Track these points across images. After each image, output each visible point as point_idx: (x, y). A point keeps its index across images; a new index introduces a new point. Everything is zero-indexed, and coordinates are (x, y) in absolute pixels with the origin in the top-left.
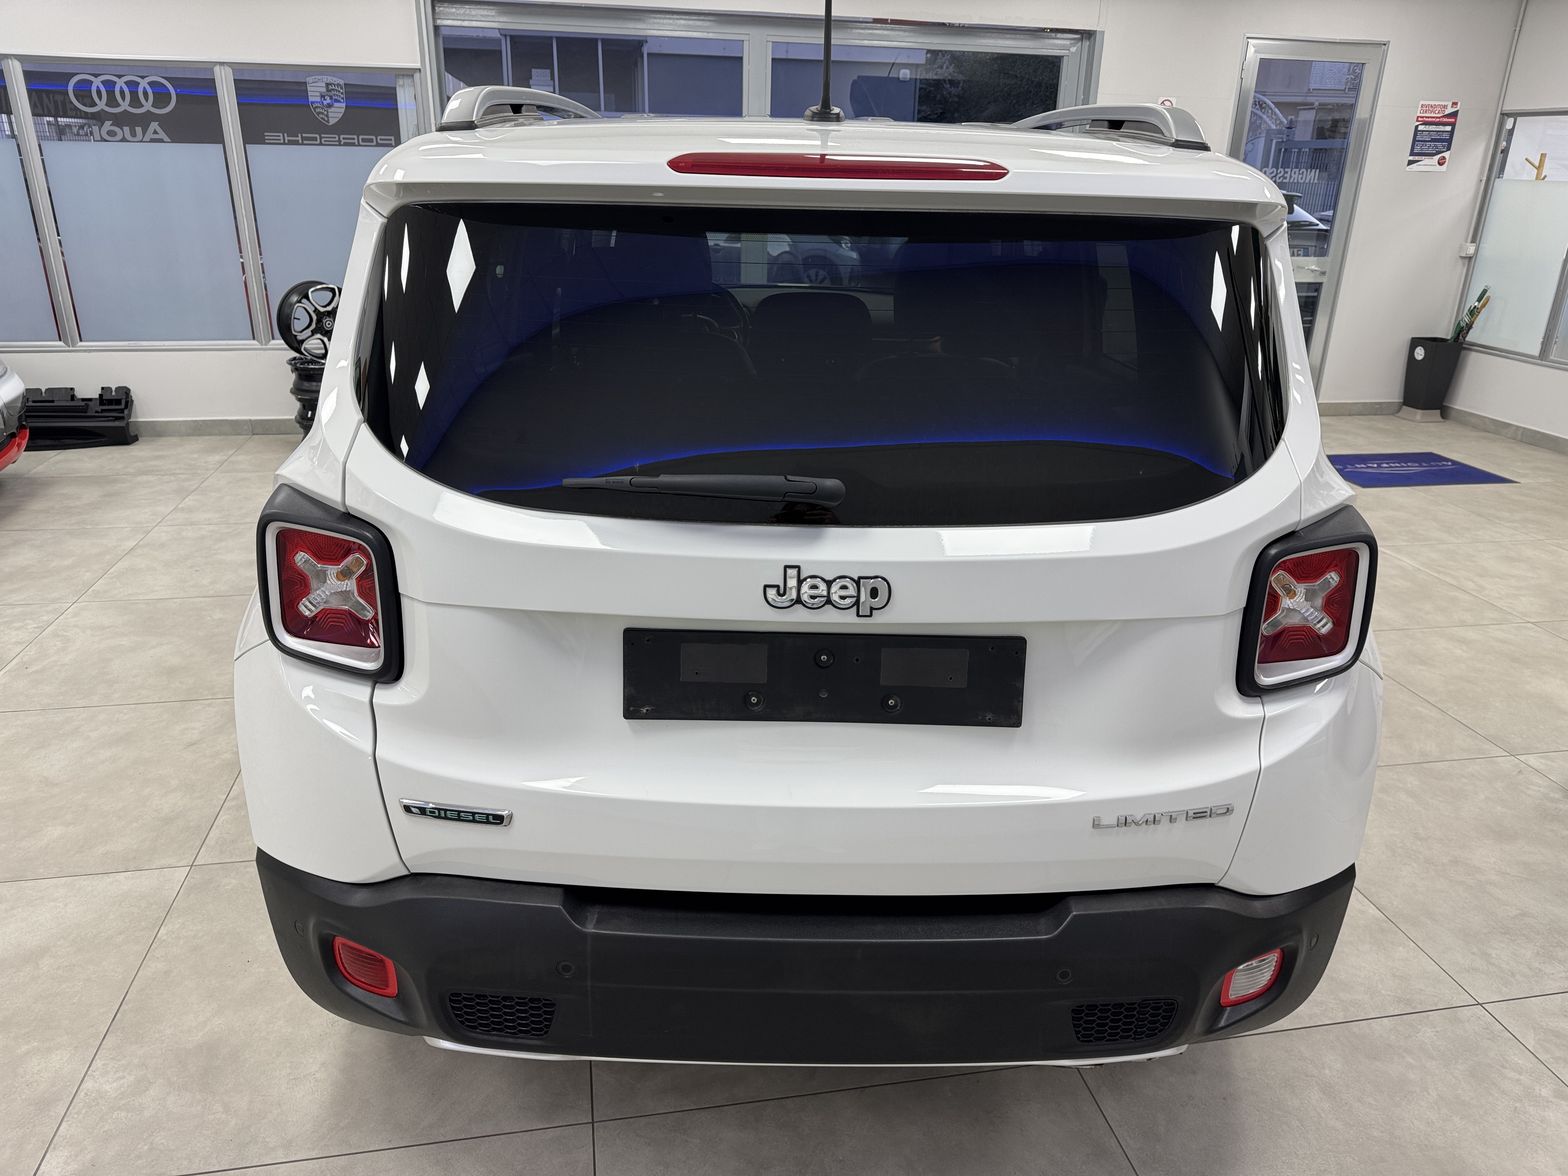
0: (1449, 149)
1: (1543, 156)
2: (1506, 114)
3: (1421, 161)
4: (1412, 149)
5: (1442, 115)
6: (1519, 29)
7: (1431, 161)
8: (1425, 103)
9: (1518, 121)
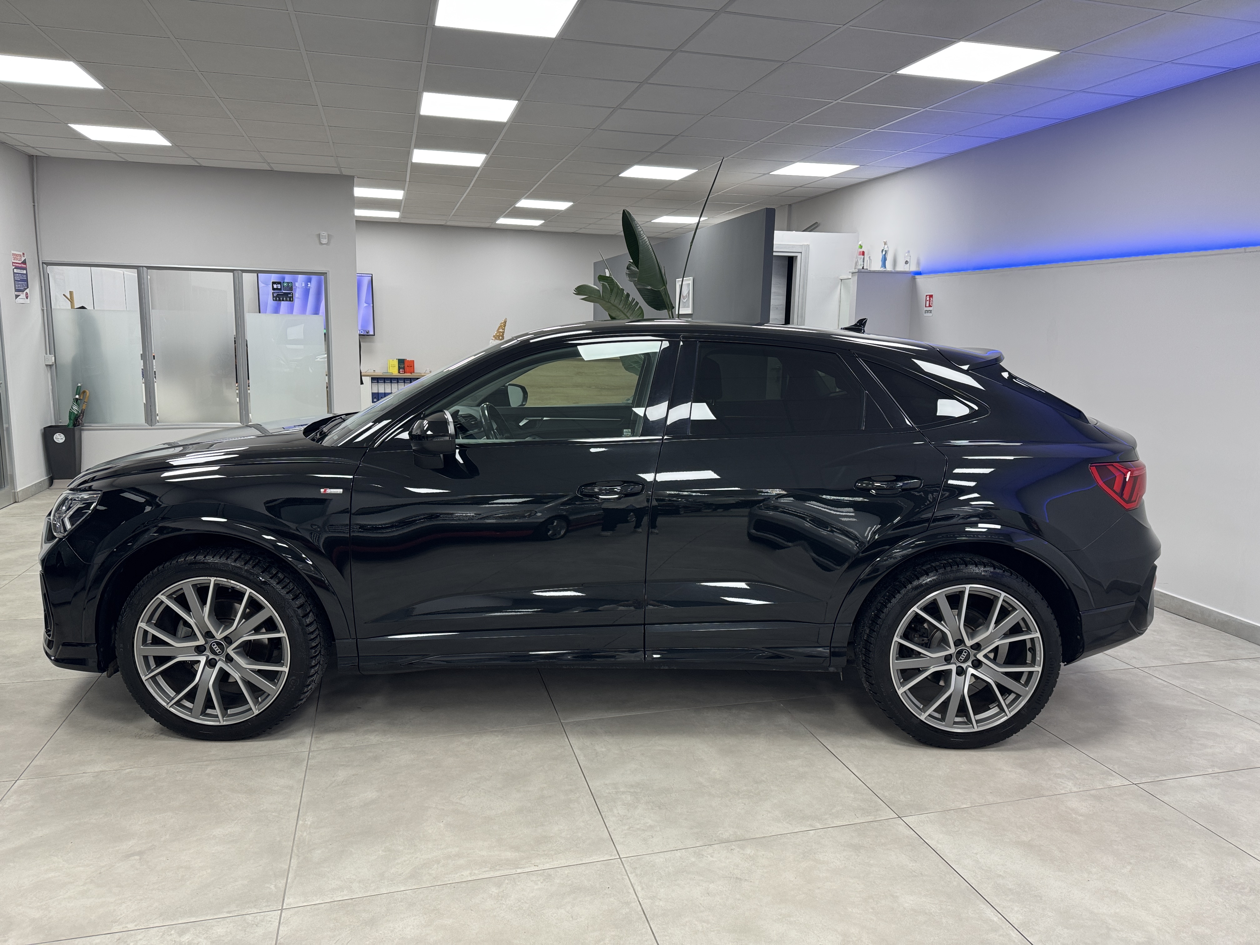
0: (28, 287)
1: (71, 293)
2: (44, 263)
3: (20, 295)
4: (15, 286)
5: (20, 262)
6: (36, 204)
7: (23, 295)
8: (13, 252)
9: (49, 269)
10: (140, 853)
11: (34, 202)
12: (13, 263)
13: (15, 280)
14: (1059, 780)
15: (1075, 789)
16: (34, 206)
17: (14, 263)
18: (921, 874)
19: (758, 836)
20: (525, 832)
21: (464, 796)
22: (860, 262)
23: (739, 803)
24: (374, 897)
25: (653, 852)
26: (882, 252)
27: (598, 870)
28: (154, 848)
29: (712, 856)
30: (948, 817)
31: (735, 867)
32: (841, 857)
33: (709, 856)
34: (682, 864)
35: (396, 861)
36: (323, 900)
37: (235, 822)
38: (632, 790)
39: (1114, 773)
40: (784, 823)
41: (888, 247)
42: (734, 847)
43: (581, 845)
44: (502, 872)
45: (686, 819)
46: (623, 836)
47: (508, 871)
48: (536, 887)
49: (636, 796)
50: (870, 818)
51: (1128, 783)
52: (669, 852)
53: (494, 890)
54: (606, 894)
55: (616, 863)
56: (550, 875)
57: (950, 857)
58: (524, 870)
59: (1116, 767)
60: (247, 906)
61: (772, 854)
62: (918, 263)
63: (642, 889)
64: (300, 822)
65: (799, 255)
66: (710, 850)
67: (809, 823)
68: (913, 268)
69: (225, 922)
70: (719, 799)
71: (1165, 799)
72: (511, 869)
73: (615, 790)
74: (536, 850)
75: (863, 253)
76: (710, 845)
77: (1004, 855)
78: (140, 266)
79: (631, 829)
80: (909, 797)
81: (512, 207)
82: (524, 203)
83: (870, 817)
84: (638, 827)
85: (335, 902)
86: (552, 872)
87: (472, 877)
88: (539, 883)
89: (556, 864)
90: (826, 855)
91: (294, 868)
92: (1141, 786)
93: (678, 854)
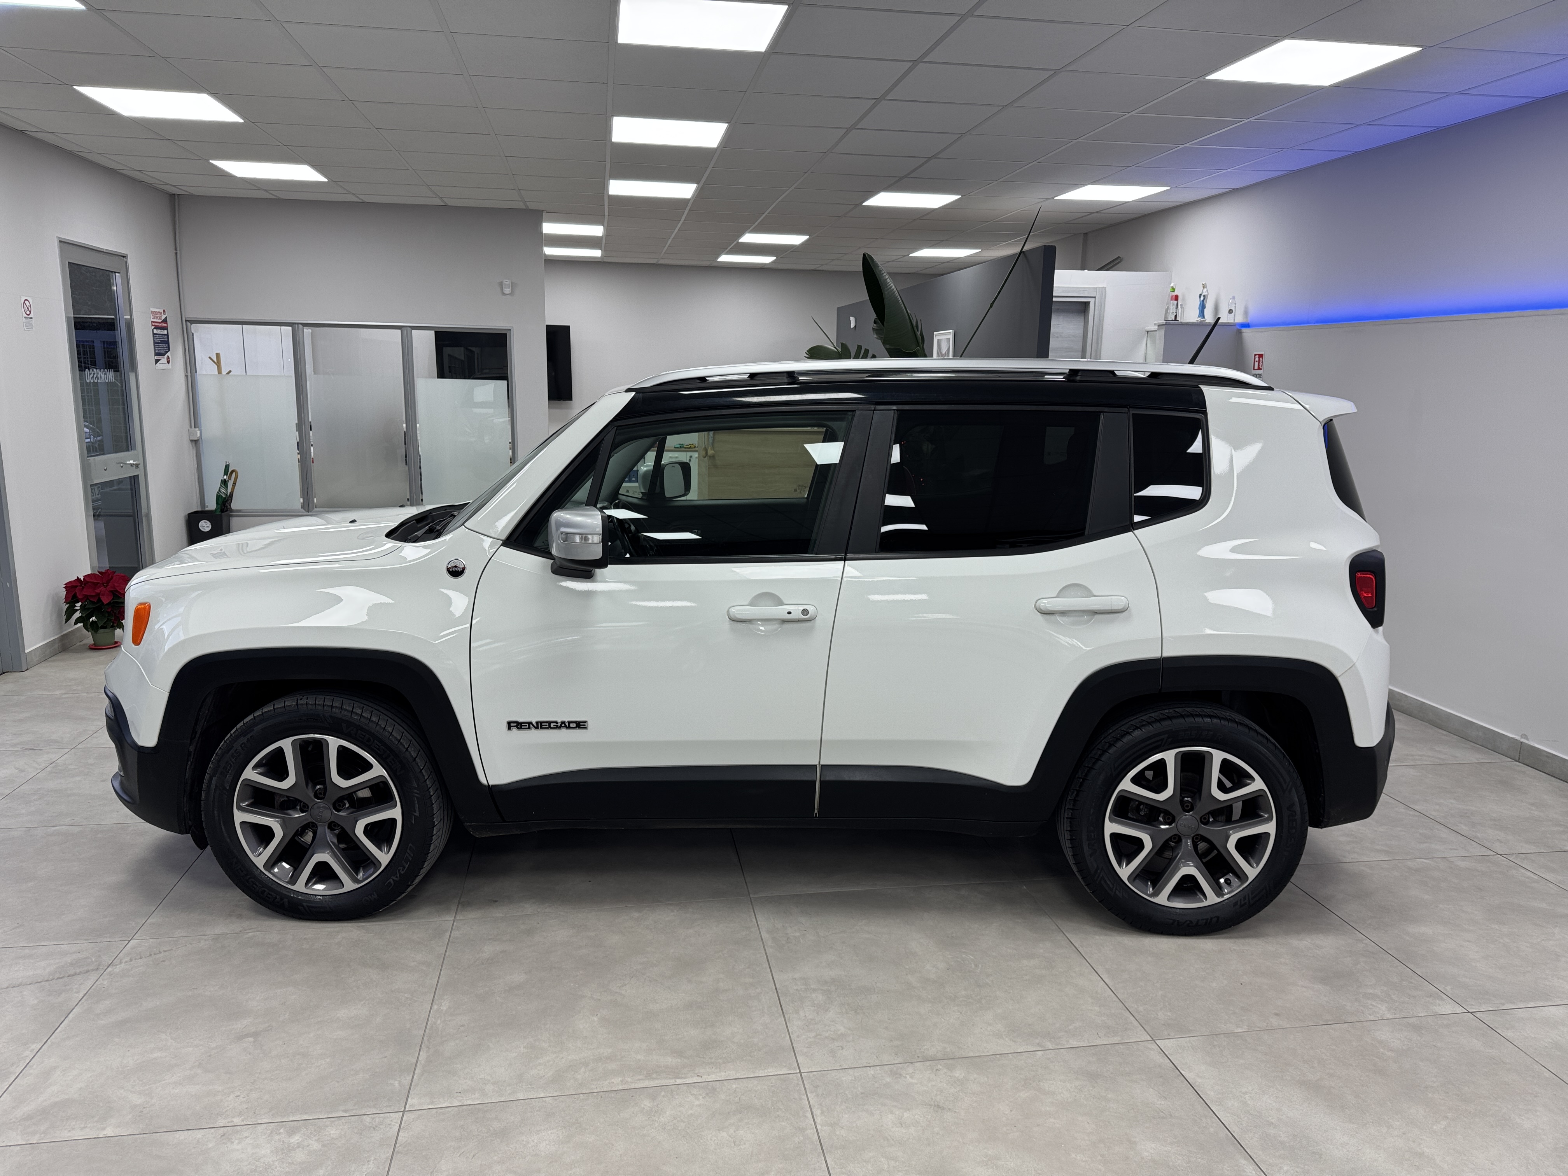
0: (169, 350)
1: (218, 355)
2: (188, 321)
3: (159, 360)
4: (155, 349)
5: (160, 321)
6: (178, 252)
7: (164, 360)
8: (152, 309)
9: (194, 327)
10: (255, 1035)
11: (176, 250)
12: (152, 322)
13: (155, 343)
14: (1369, 1002)
15: (1389, 1016)
16: (176, 253)
17: (154, 322)
18: (1171, 1115)
19: (971, 1054)
20: (692, 1033)
21: (626, 985)
22: (1172, 309)
23: (954, 1011)
24: (509, 1102)
25: (841, 1068)
26: (1200, 297)
27: (772, 1086)
28: (271, 1029)
29: (912, 1077)
30: (1215, 1043)
31: (938, 1093)
32: (1071, 1087)
33: (908, 1077)
34: (874, 1084)
35: (539, 1061)
36: (451, 1104)
37: (363, 1003)
38: (825, 988)
39: (1444, 996)
40: (1007, 1039)
41: (1207, 291)
42: (941, 1067)
43: (755, 1054)
44: (660, 1081)
45: (886, 1028)
46: (807, 1045)
47: (666, 1081)
48: (697, 1103)
49: (830, 996)
50: (1116, 1040)
51: (1461, 1010)
52: (860, 1069)
53: (647, 1104)
54: (778, 1116)
55: (795, 1078)
56: (714, 1089)
57: (1210, 1094)
58: (685, 1080)
59: (1448, 988)
60: (366, 1104)
61: (986, 1079)
62: (1246, 313)
63: (822, 1113)
64: (435, 1007)
65: (1092, 301)
66: (910, 1070)
67: (1037, 1041)
68: (1239, 319)
69: (340, 1122)
70: (930, 1005)
71: (1509, 1034)
72: (670, 1078)
73: (805, 987)
74: (701, 1056)
75: (1176, 298)
76: (912, 1063)
77: (1280, 1097)
78: (295, 323)
79: (819, 1037)
80: (1169, 1014)
81: (735, 242)
82: (749, 238)
83: (1116, 1038)
84: (827, 1035)
85: (464, 1107)
86: (717, 1084)
87: (623, 1086)
88: (701, 1097)
89: (723, 1075)
90: (1053, 1084)
91: (423, 1062)
92: (1478, 1015)
93: (871, 1072)
